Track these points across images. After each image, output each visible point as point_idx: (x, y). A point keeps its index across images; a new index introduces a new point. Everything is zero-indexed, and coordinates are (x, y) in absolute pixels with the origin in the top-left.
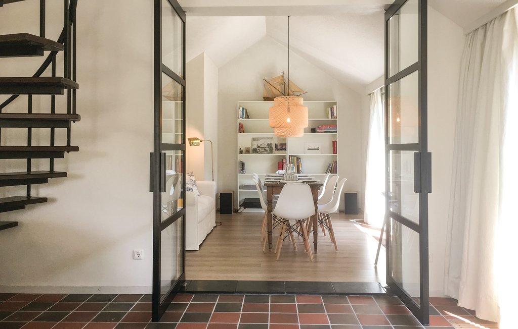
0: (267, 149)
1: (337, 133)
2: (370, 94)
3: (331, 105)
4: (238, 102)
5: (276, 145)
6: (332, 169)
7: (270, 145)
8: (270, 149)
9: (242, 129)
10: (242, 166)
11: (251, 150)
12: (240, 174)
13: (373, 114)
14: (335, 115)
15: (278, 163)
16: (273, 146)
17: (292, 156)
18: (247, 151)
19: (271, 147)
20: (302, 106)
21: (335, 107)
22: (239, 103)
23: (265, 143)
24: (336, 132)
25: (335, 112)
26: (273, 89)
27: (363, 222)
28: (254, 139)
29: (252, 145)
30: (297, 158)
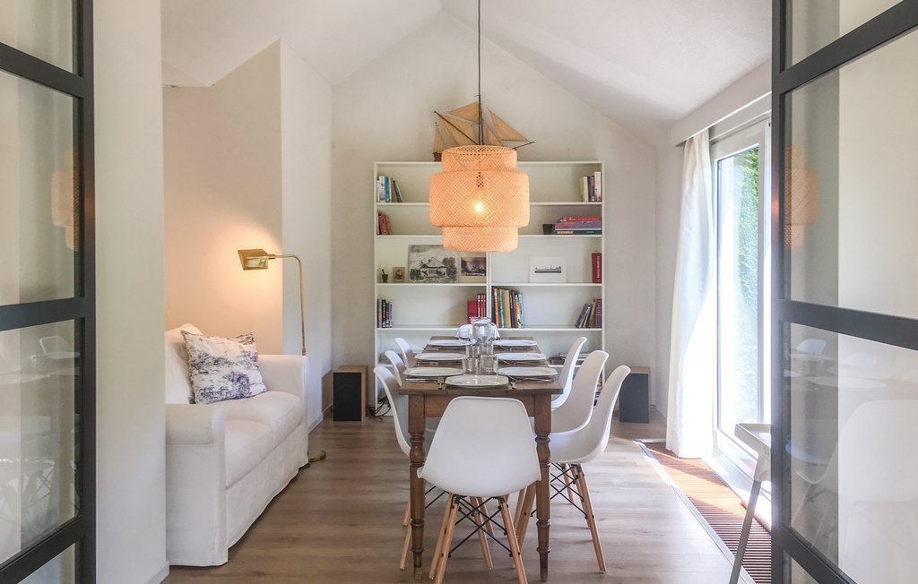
0: (444, 270)
1: (603, 236)
2: (683, 144)
3: (589, 171)
4: (376, 163)
5: (464, 263)
6: (590, 316)
7: (448, 262)
8: (448, 271)
9: (383, 225)
10: (385, 310)
11: (407, 274)
12: (380, 329)
13: (690, 192)
14: (598, 193)
15: (468, 302)
16: (458, 265)
17: (498, 288)
18: (399, 276)
19: (452, 266)
20: (513, 171)
21: (597, 175)
22: (380, 166)
23: (437, 258)
24: (600, 232)
25: (598, 187)
26: (455, 132)
27: (660, 448)
28: (414, 249)
29: (410, 262)
30: (511, 293)
